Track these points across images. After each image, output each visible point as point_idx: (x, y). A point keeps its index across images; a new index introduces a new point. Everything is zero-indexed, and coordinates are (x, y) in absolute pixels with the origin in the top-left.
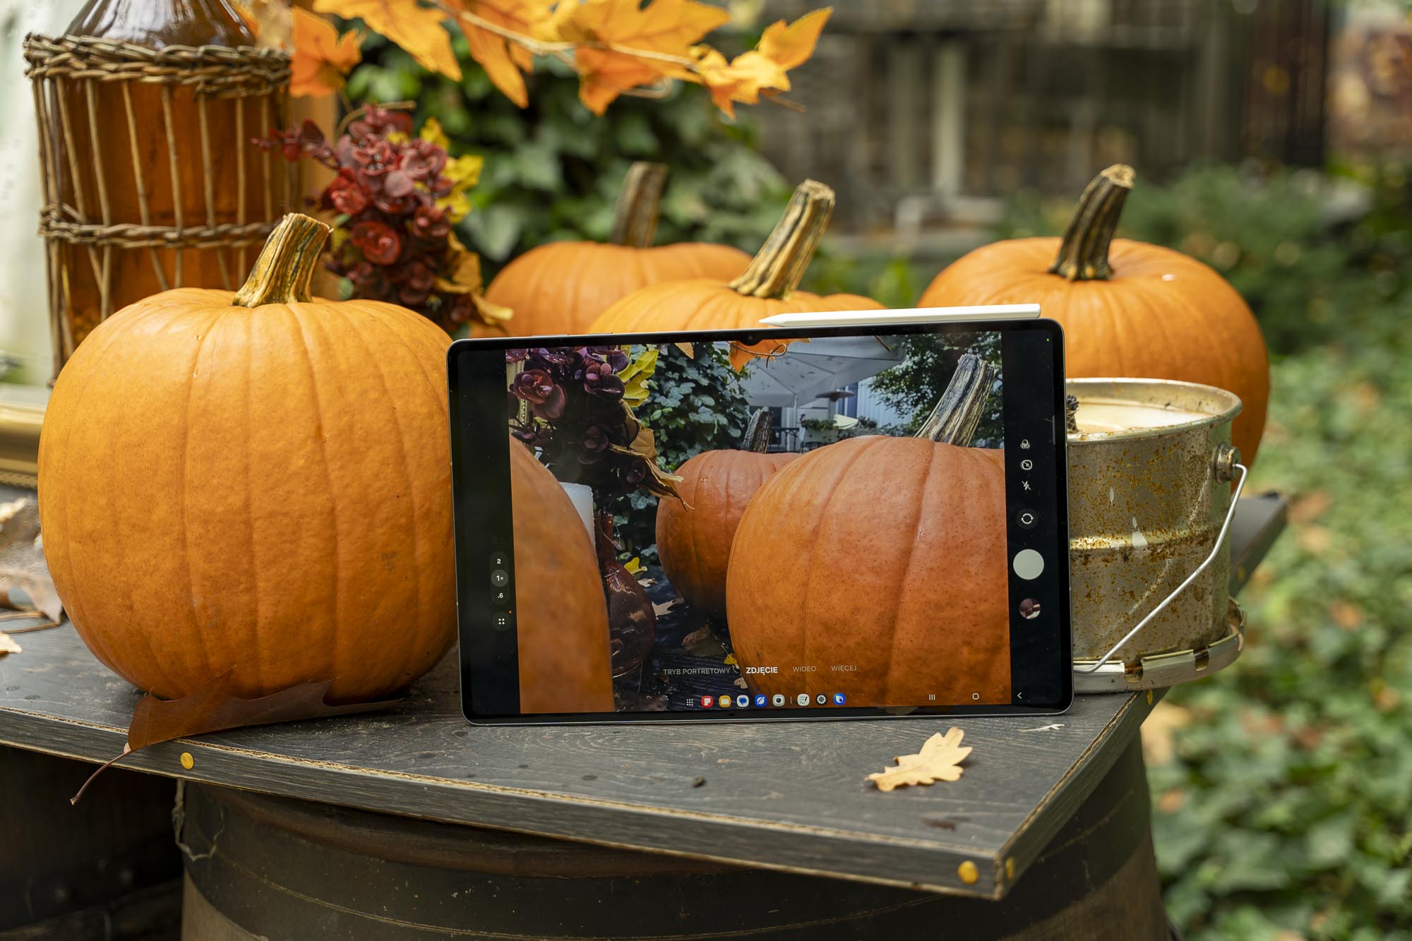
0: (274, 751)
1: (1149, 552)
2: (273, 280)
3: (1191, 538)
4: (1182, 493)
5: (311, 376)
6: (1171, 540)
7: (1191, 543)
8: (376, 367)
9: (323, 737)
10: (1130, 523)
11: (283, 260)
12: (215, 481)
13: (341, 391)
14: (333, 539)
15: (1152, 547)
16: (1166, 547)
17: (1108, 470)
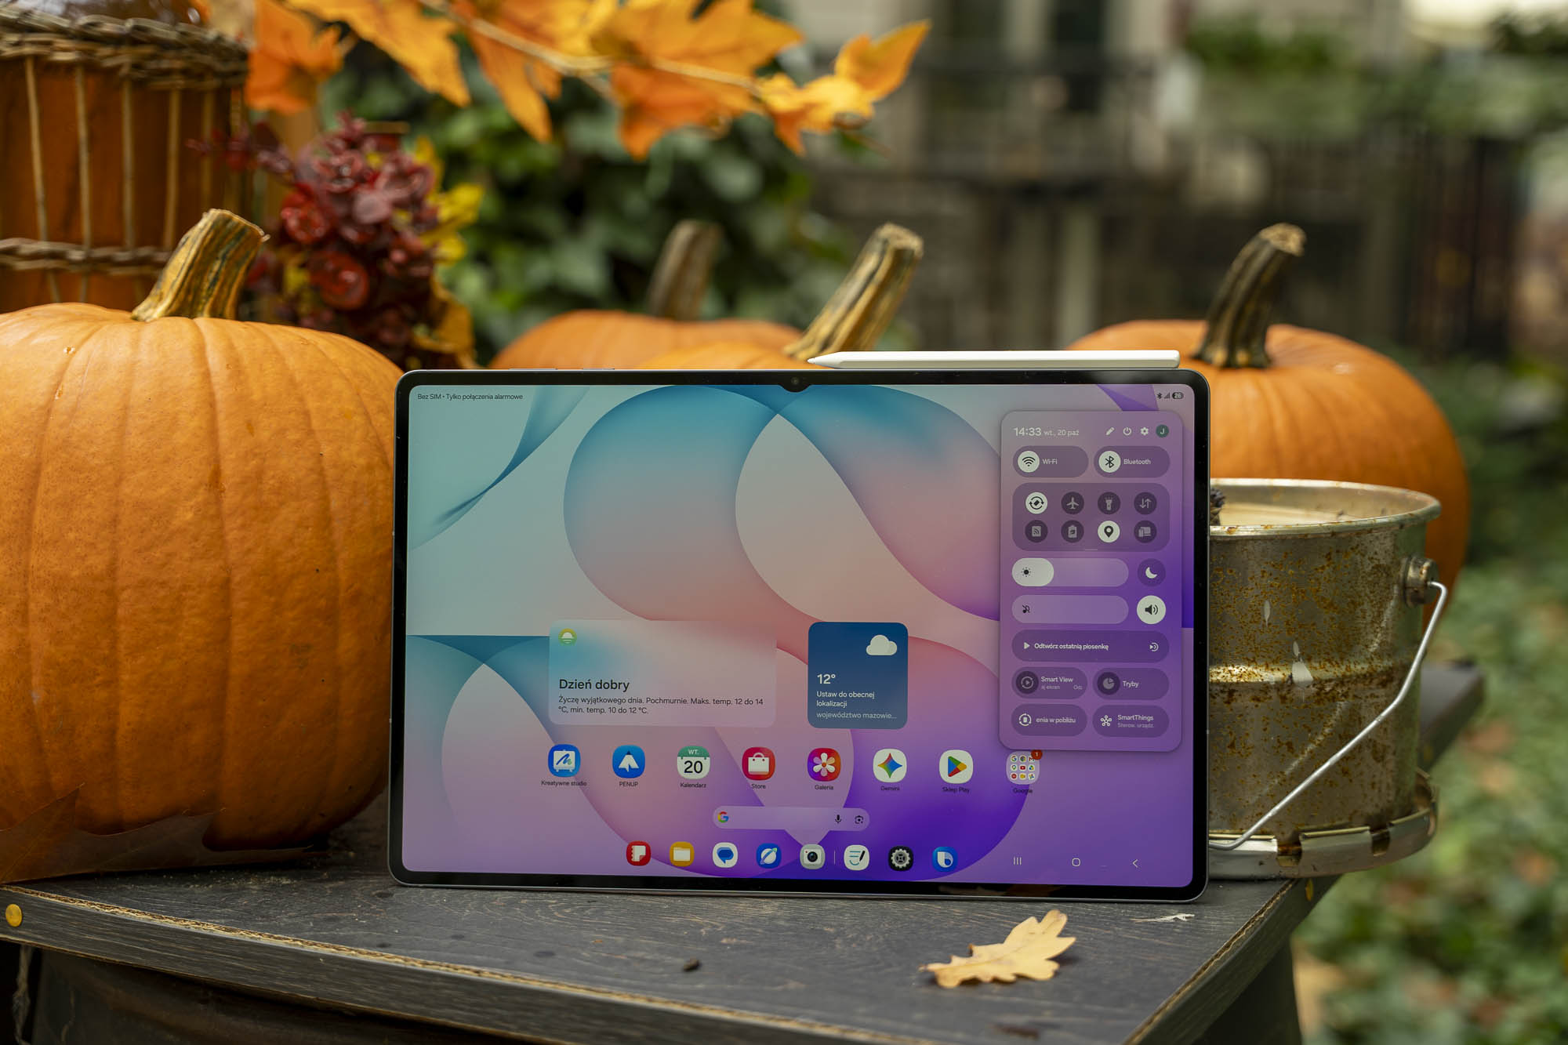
0: (126, 905)
1: (1314, 690)
2: (182, 293)
3: (1371, 675)
4: (1360, 614)
5: (212, 405)
6: (1344, 676)
7: (1371, 682)
8: (301, 400)
9: (198, 891)
10: (1291, 650)
12: (72, 536)
13: (250, 427)
14: (226, 621)
15: (1318, 682)
16: (1337, 685)
17: (1263, 577)
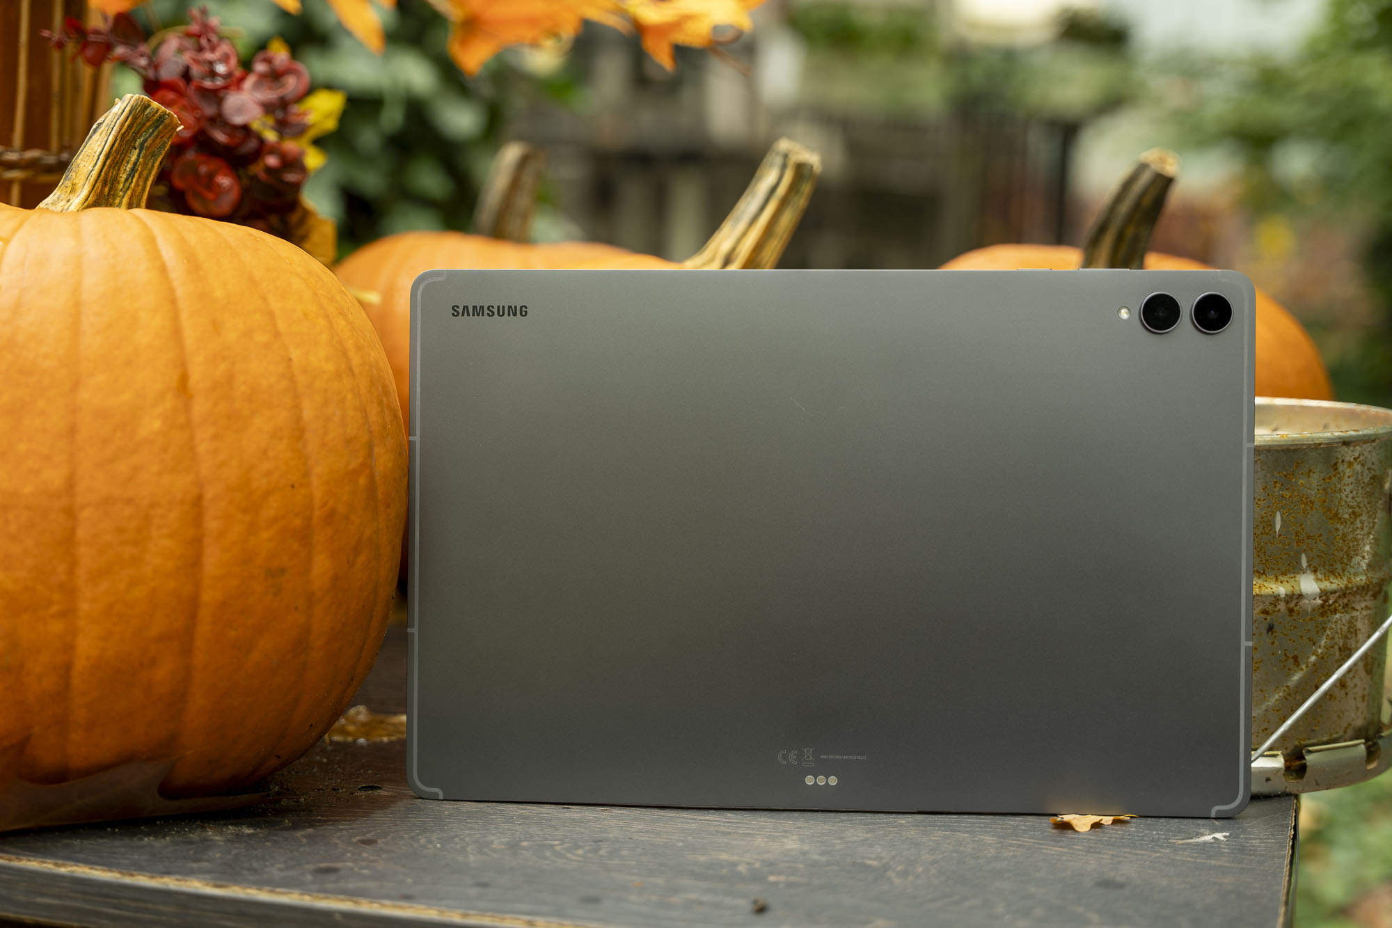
0: (87, 862)
1: (1319, 602)
2: (98, 184)
3: (1368, 586)
4: (1359, 525)
5: (173, 302)
6: (1347, 587)
7: (1366, 594)
8: (264, 299)
9: (160, 844)
10: (1299, 562)
11: (115, 157)
12: (22, 447)
13: (216, 326)
14: (197, 543)
15: (1324, 594)
16: (1340, 597)
17: (1275, 487)
